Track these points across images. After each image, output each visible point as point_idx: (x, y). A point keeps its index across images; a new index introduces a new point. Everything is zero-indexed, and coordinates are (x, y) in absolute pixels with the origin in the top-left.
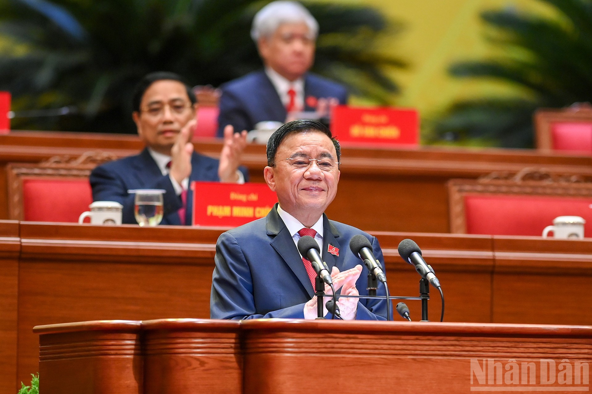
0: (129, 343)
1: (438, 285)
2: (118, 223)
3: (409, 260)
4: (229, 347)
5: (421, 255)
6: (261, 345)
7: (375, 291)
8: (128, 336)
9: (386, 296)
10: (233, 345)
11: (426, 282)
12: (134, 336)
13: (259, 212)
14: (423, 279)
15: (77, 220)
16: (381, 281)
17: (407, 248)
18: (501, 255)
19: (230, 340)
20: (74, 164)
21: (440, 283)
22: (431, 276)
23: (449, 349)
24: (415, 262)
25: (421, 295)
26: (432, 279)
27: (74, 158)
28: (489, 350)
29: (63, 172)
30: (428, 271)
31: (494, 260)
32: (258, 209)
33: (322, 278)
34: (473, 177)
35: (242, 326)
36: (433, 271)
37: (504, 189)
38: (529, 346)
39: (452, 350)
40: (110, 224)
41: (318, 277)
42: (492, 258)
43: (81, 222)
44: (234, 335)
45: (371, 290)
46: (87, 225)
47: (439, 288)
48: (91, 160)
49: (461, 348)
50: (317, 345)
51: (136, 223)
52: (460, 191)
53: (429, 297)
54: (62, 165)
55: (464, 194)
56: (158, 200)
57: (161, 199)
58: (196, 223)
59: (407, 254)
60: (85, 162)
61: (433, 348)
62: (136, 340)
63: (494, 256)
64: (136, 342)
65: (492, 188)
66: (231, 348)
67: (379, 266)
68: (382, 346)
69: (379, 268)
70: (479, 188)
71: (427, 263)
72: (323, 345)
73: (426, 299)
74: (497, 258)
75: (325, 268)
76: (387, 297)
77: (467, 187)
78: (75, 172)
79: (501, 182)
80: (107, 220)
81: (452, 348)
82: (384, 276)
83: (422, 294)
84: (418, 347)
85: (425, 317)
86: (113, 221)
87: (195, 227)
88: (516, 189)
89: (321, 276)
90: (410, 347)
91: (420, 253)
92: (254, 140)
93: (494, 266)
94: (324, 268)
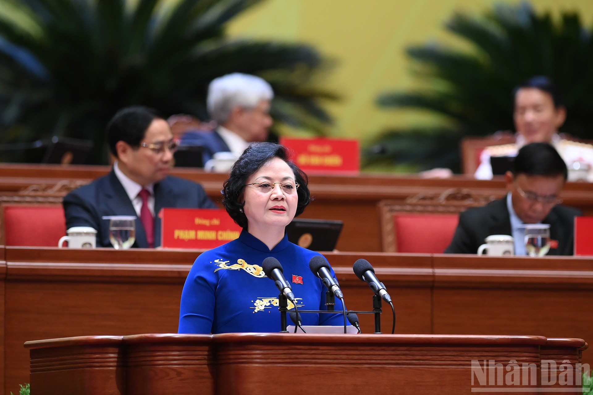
0: (113, 356)
1: (390, 300)
2: (94, 247)
3: (364, 278)
4: (203, 359)
5: (374, 273)
6: (232, 357)
7: (332, 306)
8: (111, 349)
9: (344, 311)
10: (206, 357)
11: (379, 298)
12: (117, 350)
13: (221, 235)
14: (376, 295)
15: (57, 245)
16: (338, 297)
17: (362, 267)
18: (440, 272)
19: (204, 352)
20: (50, 192)
21: (391, 298)
22: (383, 292)
23: (401, 358)
24: (369, 280)
25: (374, 310)
26: (385, 295)
27: (50, 187)
28: (437, 358)
29: (40, 199)
30: (381, 287)
31: (433, 276)
32: (220, 233)
33: (285, 295)
34: (401, 199)
35: (214, 339)
36: (385, 288)
37: (430, 208)
38: (474, 355)
39: (404, 359)
40: (87, 248)
42: (431, 274)
43: (60, 246)
44: (206, 348)
45: (329, 305)
46: (65, 248)
47: (391, 303)
48: (64, 188)
49: (412, 357)
50: (282, 356)
52: (391, 211)
53: (381, 311)
54: (40, 193)
55: (395, 214)
56: (131, 226)
57: (134, 224)
58: (165, 246)
59: (361, 273)
60: (60, 190)
61: (387, 357)
62: (118, 353)
64: (118, 355)
65: (419, 208)
66: (205, 359)
67: (336, 283)
68: (341, 356)
69: (336, 285)
70: (408, 208)
71: (380, 281)
72: (288, 356)
73: (379, 313)
74: (437, 275)
75: (287, 286)
76: (344, 312)
77: (397, 207)
78: (51, 200)
79: (427, 202)
80: (85, 244)
81: (403, 357)
82: (341, 293)
83: (375, 308)
84: (373, 357)
85: (378, 330)
86: (90, 244)
88: (441, 209)
90: (366, 357)
91: (373, 271)
92: (213, 168)
93: (434, 282)
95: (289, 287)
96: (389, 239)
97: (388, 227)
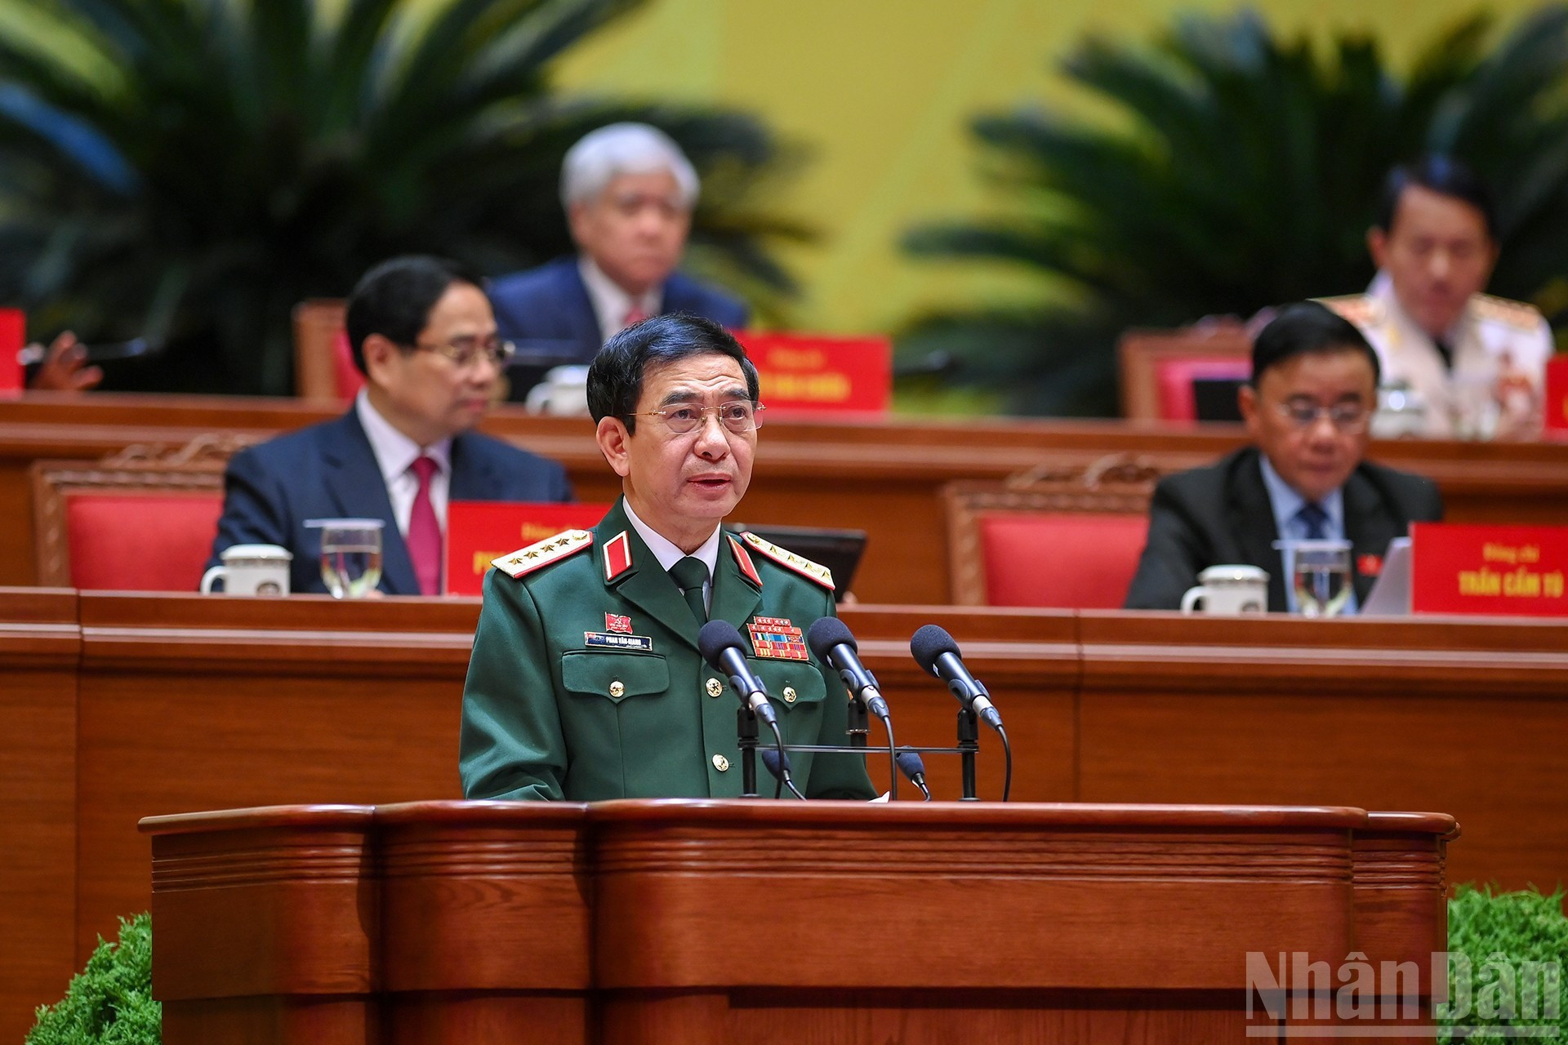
0: (349, 852)
1: (998, 722)
2: (285, 593)
3: (935, 668)
4: (563, 859)
5: (960, 657)
6: (631, 855)
7: (863, 735)
8: (347, 837)
9: (890, 746)
10: (570, 855)
11: (971, 716)
12: (359, 838)
14: (964, 709)
15: (198, 589)
16: (878, 714)
17: (931, 644)
18: (1094, 651)
19: (565, 844)
20: (174, 462)
21: (1001, 717)
22: (982, 703)
23: (1028, 858)
24: (948, 674)
25: (960, 744)
26: (986, 709)
27: (175, 448)
28: (1111, 859)
29: (151, 479)
30: (976, 692)
31: (1080, 662)
33: (754, 709)
34: (994, 478)
35: (589, 813)
36: (986, 692)
37: (1063, 502)
38: (1196, 851)
39: (1033, 861)
40: (269, 594)
41: (744, 708)
42: (1076, 658)
43: (206, 590)
44: (572, 834)
45: (855, 734)
46: (217, 596)
47: (1000, 728)
48: (209, 452)
49: (1051, 857)
50: (751, 854)
51: (326, 590)
52: (972, 507)
53: (977, 747)
54: (150, 464)
55: (981, 514)
56: (372, 542)
57: (378, 538)
58: (452, 589)
59: (928, 657)
60: (197, 457)
61: (994, 857)
62: (363, 846)
63: (1080, 654)
64: (363, 850)
65: (1038, 501)
66: (568, 860)
67: (872, 682)
68: (889, 854)
69: (872, 688)
70: (1012, 500)
71: (974, 675)
72: (763, 854)
73: (973, 753)
74: (1087, 659)
75: (759, 688)
76: (890, 749)
77: (986, 499)
78: (177, 479)
79: (1055, 486)
80: (264, 586)
81: (1033, 857)
82: (884, 704)
83: (963, 741)
84: (964, 857)
85: (969, 790)
86: (276, 586)
87: (449, 598)
88: (1088, 503)
89: (750, 706)
90: (947, 856)
91: (957, 654)
92: (546, 405)
93: (1081, 676)
94: (757, 689)
95: (761, 692)
96: (968, 572)
97: (965, 545)
